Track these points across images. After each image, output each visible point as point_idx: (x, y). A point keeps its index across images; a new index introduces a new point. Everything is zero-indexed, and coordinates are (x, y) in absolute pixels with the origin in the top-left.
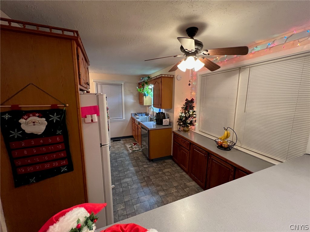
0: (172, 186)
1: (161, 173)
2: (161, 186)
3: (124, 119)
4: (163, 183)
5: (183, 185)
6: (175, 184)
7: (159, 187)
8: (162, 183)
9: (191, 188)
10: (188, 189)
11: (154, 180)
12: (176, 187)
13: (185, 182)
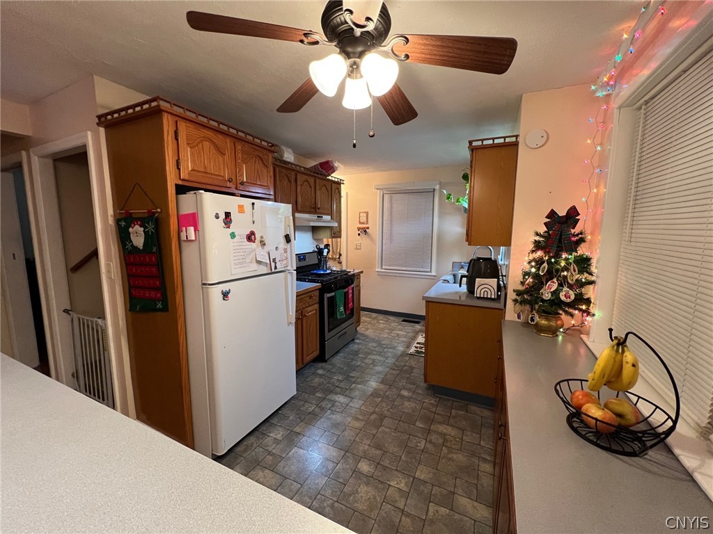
0: (409, 471)
1: (421, 426)
2: (385, 452)
3: (433, 274)
4: (396, 449)
5: (445, 492)
6: (422, 473)
7: (378, 452)
8: (393, 448)
9: (457, 516)
10: (443, 511)
11: (387, 430)
12: (415, 482)
13: (460, 491)
